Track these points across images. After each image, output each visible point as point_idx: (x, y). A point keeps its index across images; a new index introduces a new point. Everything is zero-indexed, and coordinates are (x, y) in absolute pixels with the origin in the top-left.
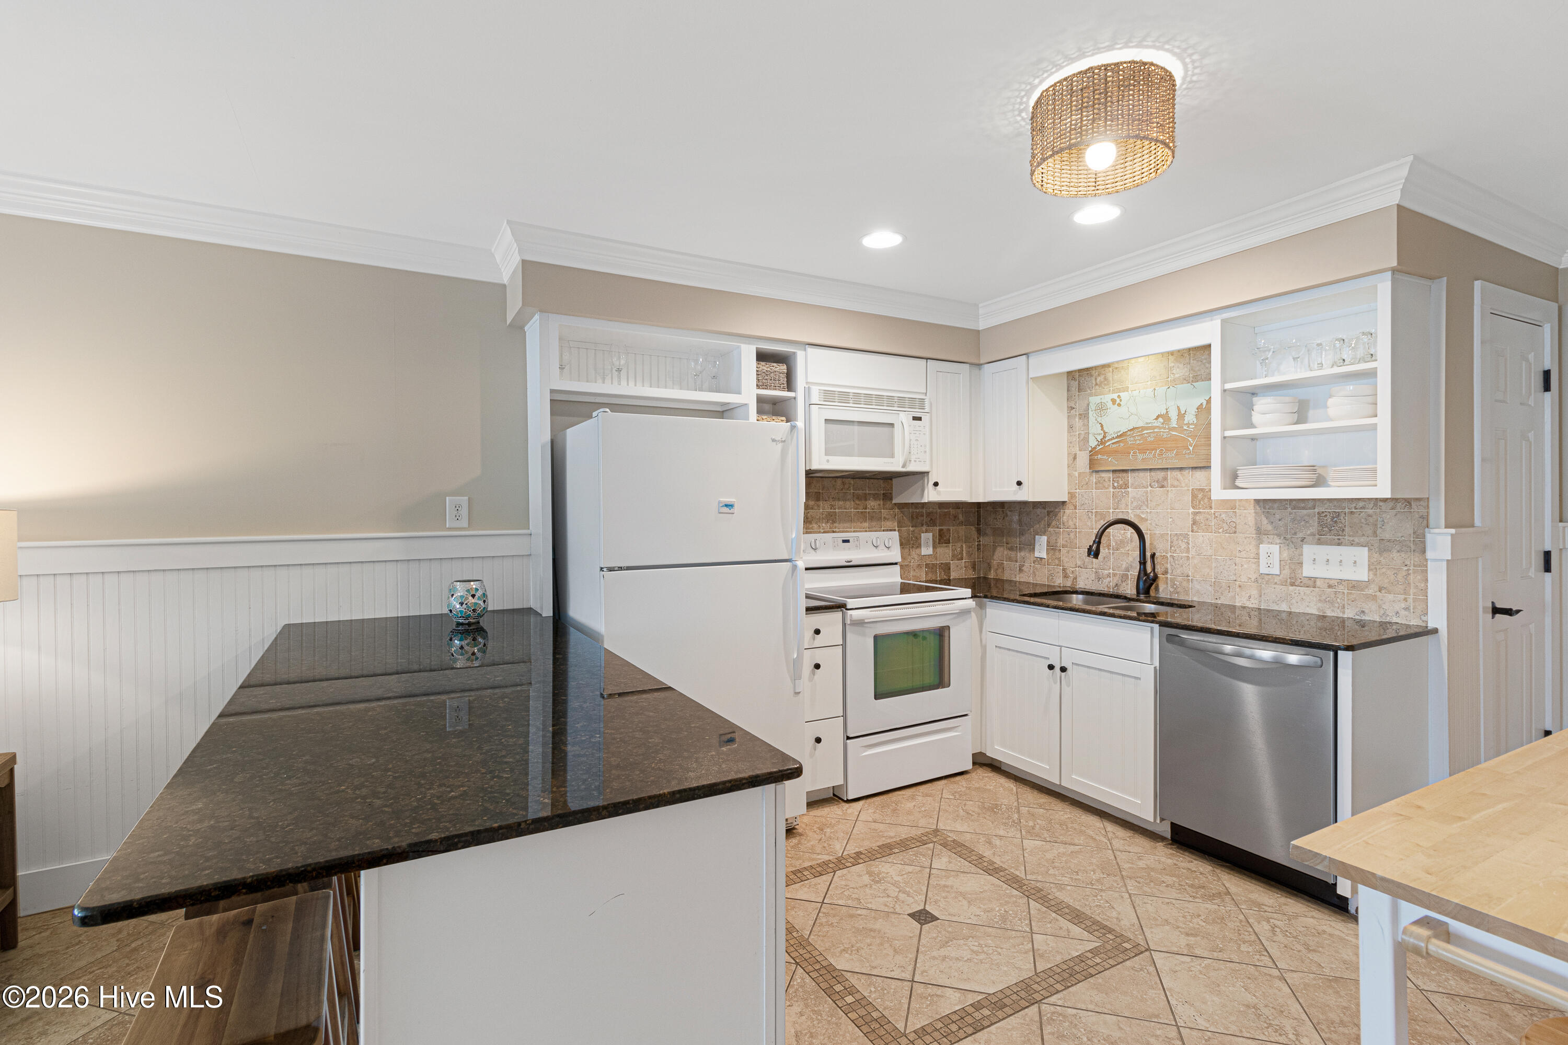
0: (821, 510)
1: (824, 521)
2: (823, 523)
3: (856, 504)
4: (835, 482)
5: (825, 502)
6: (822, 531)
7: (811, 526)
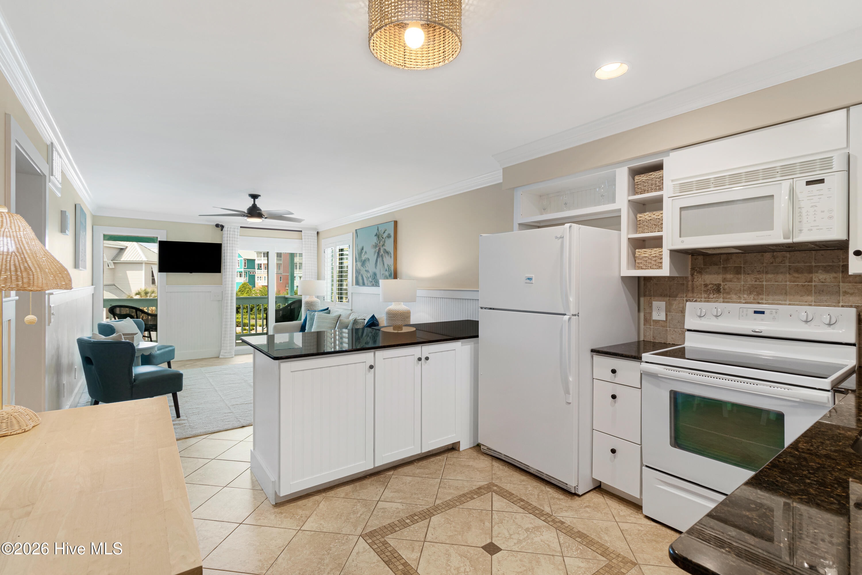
0: (743, 283)
1: (746, 292)
2: (744, 294)
3: (794, 277)
4: (762, 256)
5: (747, 276)
6: (744, 301)
7: (728, 296)
